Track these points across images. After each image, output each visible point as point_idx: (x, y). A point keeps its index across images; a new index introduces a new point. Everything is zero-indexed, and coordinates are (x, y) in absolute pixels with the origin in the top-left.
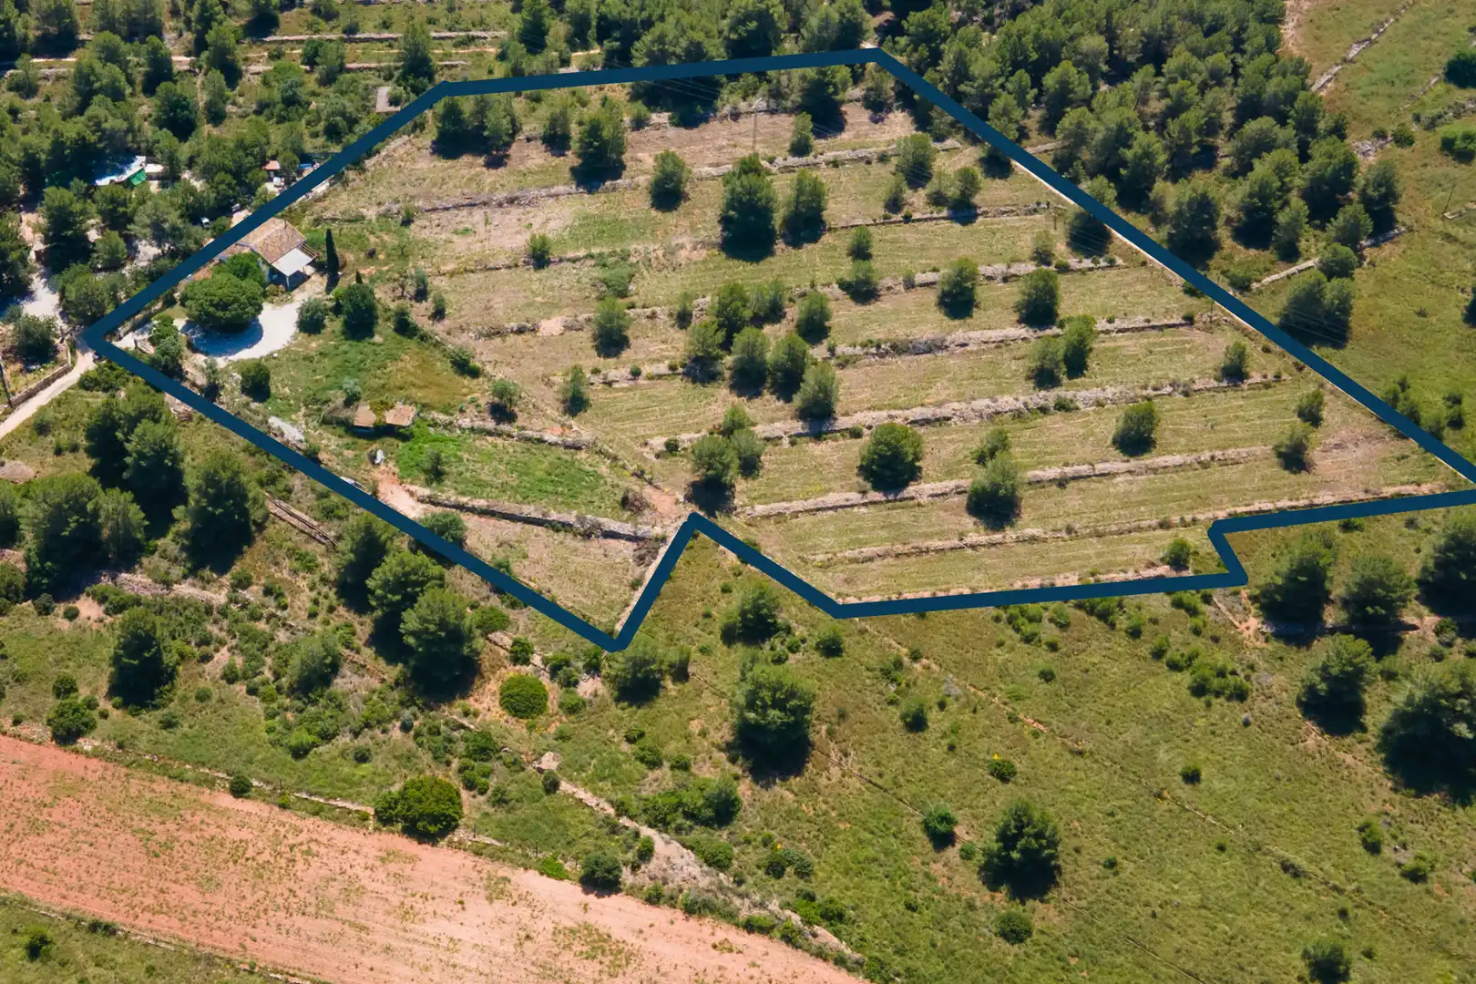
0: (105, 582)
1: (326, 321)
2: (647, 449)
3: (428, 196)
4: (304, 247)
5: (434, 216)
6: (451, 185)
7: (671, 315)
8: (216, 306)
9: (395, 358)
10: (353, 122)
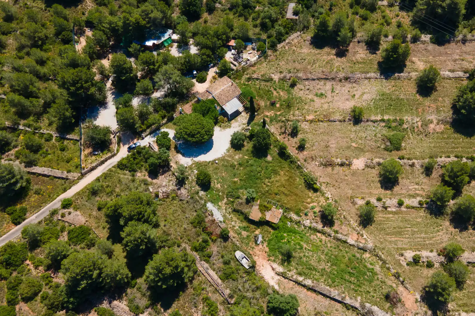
0: (105, 305)
1: (245, 143)
2: (402, 258)
3: (305, 70)
4: (240, 98)
5: (307, 83)
6: (317, 65)
7: (422, 166)
8: (189, 135)
9: (276, 173)
10: (274, 21)
